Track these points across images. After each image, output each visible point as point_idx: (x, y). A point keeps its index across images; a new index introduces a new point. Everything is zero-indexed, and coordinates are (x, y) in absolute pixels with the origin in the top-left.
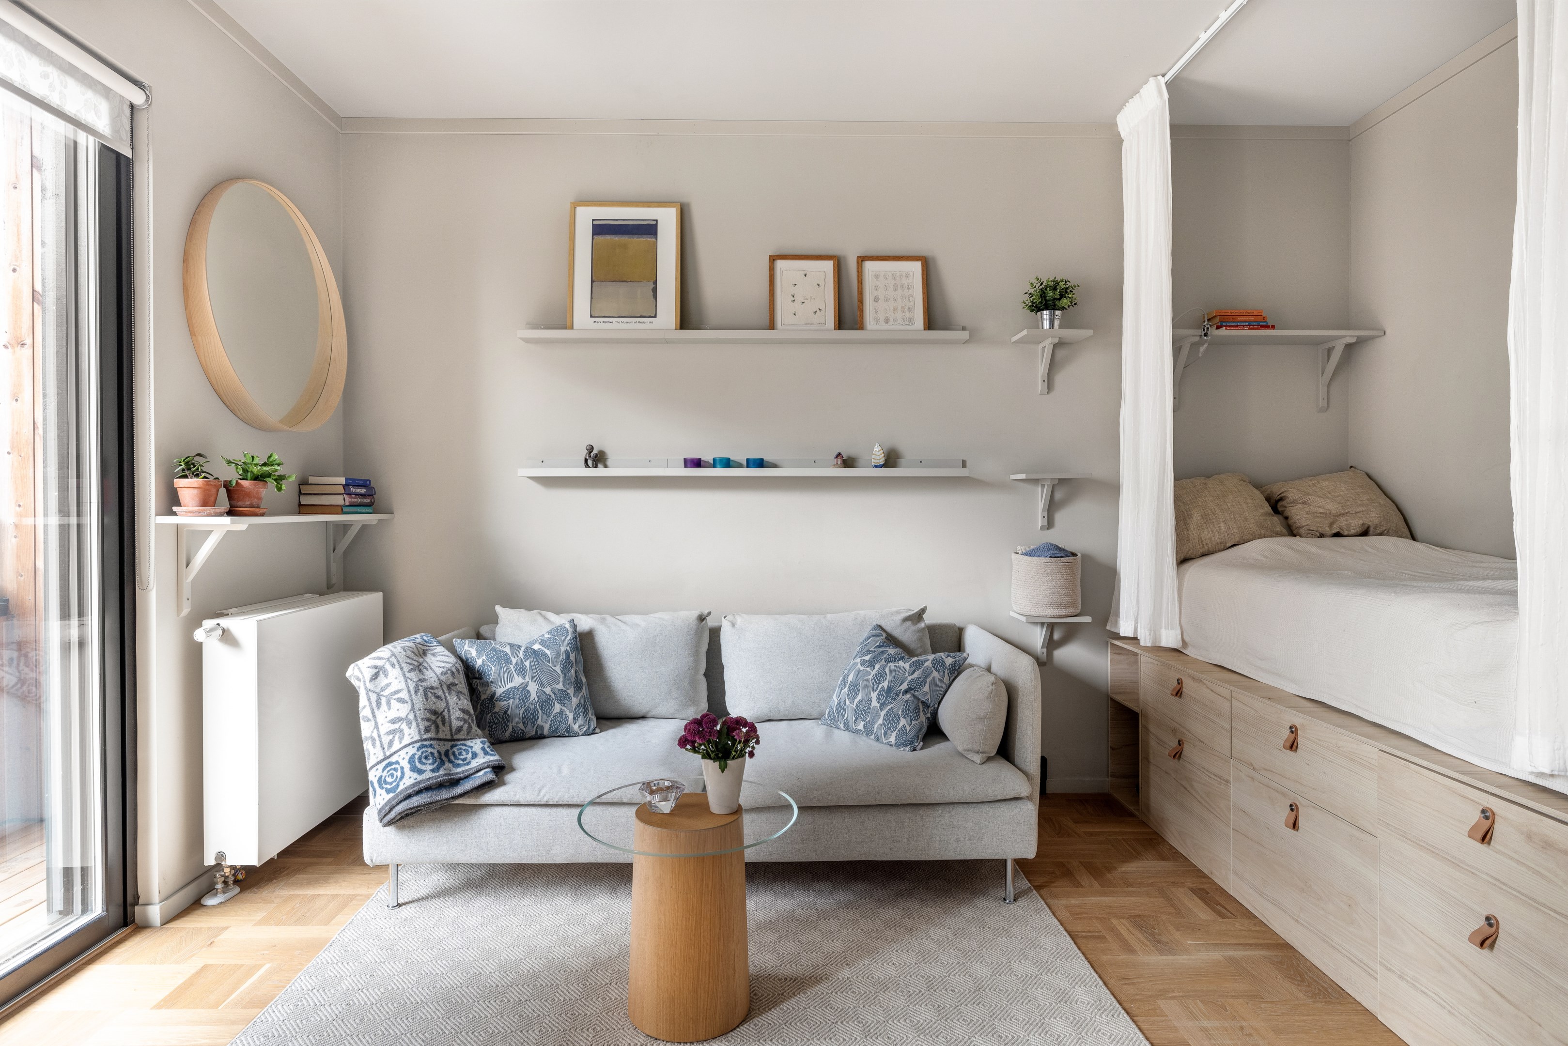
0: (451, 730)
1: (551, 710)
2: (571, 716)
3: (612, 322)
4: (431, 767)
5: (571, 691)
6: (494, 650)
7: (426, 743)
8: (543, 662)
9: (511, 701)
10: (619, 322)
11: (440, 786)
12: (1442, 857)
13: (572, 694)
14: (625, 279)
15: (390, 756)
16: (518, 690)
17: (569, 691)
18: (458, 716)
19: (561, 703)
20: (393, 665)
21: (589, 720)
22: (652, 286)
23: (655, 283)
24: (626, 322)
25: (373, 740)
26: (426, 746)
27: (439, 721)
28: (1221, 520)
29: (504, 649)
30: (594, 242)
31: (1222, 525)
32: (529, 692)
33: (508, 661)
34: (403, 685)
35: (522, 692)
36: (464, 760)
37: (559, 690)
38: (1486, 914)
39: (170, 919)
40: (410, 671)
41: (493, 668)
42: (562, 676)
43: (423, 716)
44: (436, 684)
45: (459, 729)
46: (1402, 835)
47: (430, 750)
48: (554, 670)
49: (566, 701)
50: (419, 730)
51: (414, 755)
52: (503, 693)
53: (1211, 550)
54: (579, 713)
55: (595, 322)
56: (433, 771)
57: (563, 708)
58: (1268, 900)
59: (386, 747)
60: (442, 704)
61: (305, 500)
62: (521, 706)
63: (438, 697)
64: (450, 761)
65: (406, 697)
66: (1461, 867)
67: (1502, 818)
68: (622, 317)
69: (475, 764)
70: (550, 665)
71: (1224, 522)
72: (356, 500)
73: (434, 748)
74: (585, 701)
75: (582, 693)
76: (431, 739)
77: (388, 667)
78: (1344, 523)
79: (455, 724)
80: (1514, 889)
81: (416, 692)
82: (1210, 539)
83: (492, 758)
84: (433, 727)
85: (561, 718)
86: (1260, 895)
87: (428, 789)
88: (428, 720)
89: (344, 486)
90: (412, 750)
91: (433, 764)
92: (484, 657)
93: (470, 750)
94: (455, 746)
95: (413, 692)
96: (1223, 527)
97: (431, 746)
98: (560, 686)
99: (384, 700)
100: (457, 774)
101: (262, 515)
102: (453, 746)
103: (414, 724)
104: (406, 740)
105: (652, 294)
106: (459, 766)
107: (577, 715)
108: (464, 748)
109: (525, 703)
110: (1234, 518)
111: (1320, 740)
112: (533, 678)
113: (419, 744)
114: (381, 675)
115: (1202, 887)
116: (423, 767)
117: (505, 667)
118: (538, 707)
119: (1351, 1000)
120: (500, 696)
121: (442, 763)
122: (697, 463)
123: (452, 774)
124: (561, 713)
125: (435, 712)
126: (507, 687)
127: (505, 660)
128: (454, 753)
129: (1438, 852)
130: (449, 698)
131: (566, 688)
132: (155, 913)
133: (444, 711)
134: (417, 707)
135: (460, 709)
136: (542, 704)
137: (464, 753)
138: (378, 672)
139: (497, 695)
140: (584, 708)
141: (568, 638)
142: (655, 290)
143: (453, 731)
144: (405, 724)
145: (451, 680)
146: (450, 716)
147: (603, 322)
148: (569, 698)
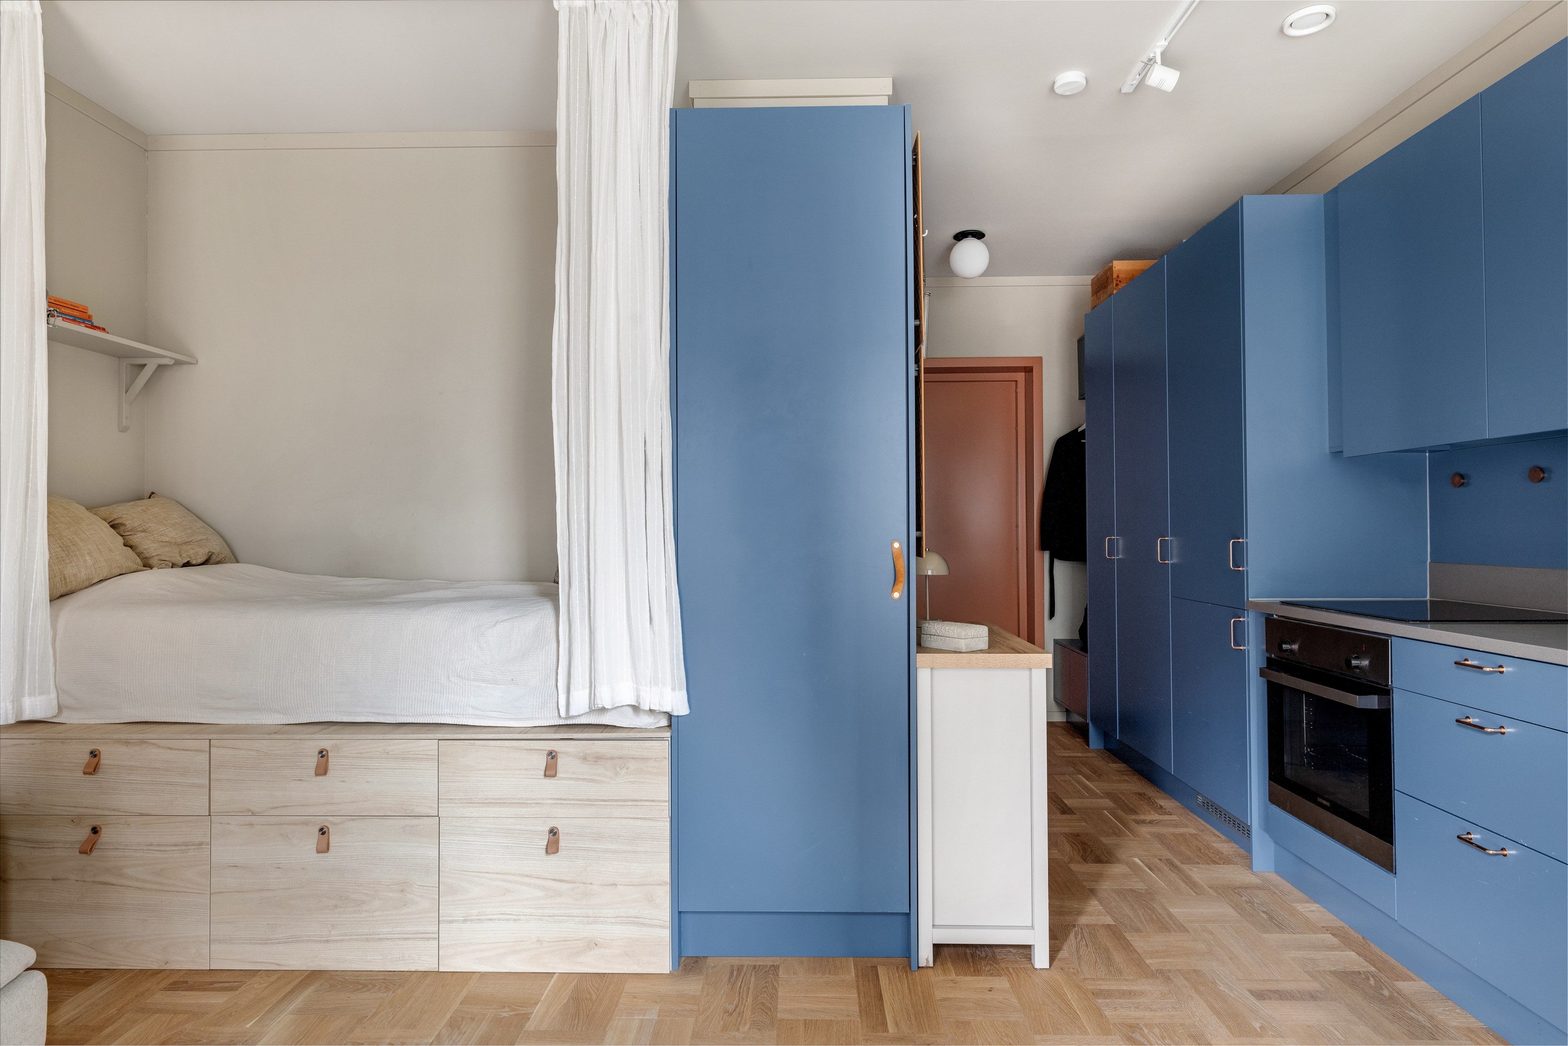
12: (509, 803)
28: (85, 552)
31: (88, 558)
38: (548, 829)
46: (467, 803)
53: (73, 589)
58: (279, 943)
66: (528, 803)
67: (563, 753)
71: (89, 554)
78: (192, 552)
80: (573, 800)
82: (75, 575)
86: (265, 943)
96: (89, 561)
110: (98, 549)
111: (361, 753)
115: (171, 981)
119: (408, 974)
129: (505, 801)
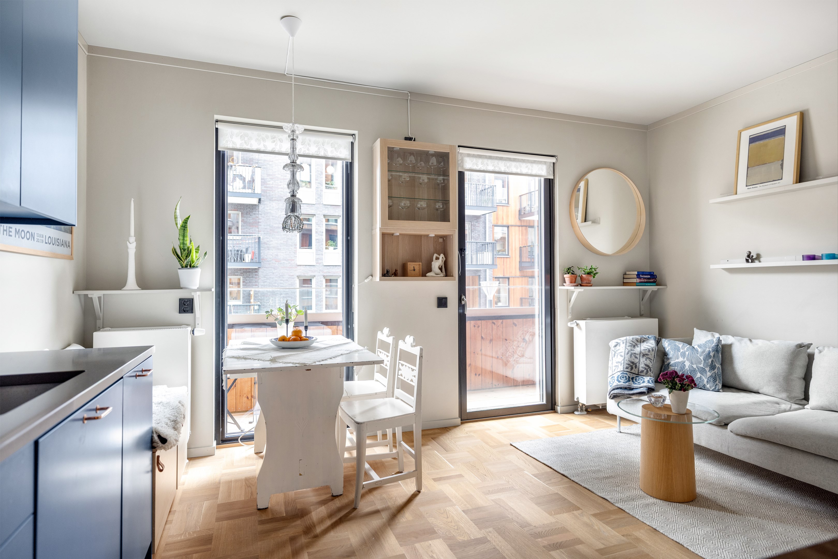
0: (638, 371)
1: (695, 375)
2: (706, 380)
3: (757, 187)
4: (624, 381)
5: (707, 369)
6: (675, 345)
7: (625, 372)
8: (695, 354)
9: (676, 368)
10: (761, 186)
11: (626, 388)
13: (708, 371)
14: (765, 163)
15: (613, 374)
16: (680, 363)
17: (706, 369)
18: (643, 366)
19: (701, 373)
20: (623, 343)
21: (716, 384)
22: (780, 162)
23: (783, 160)
24: (765, 186)
25: (611, 368)
26: (624, 373)
27: (634, 366)
29: (679, 345)
30: (750, 147)
32: (685, 365)
33: (679, 350)
34: (624, 351)
35: (682, 364)
36: (638, 382)
37: (700, 367)
39: (562, 413)
40: (629, 346)
41: (672, 352)
42: (703, 361)
43: (627, 363)
44: (639, 353)
45: (642, 371)
47: (625, 375)
48: (700, 358)
49: (704, 373)
50: (624, 367)
51: (619, 375)
52: (673, 363)
54: (710, 380)
55: (748, 189)
56: (624, 382)
57: (701, 376)
59: (613, 371)
60: (637, 360)
61: (626, 281)
62: (681, 370)
63: (636, 358)
64: (633, 381)
65: (623, 355)
68: (763, 183)
69: (642, 385)
70: (698, 355)
72: (643, 280)
73: (627, 375)
74: (715, 375)
75: (714, 371)
76: (627, 371)
77: (621, 343)
79: (641, 369)
81: (627, 354)
83: (650, 385)
84: (630, 368)
85: (700, 380)
87: (621, 388)
88: (629, 364)
89: (637, 275)
90: (619, 374)
91: (625, 380)
92: (669, 347)
93: (643, 380)
94: (638, 377)
95: (626, 354)
97: (626, 374)
98: (702, 366)
99: (616, 354)
100: (633, 386)
101: (591, 286)
102: (636, 377)
103: (623, 365)
104: (619, 370)
105: (781, 167)
106: (636, 384)
107: (709, 381)
108: (641, 378)
109: (682, 370)
112: (688, 360)
113: (622, 372)
114: (618, 346)
116: (621, 380)
117: (676, 353)
118: (689, 372)
120: (672, 364)
121: (629, 381)
122: (813, 258)
123: (631, 386)
124: (700, 378)
125: (633, 363)
126: (675, 361)
127: (677, 350)
128: (636, 379)
130: (641, 359)
131: (705, 367)
132: (559, 409)
133: (637, 363)
134: (626, 359)
135: (644, 364)
136: (691, 372)
137: (640, 380)
138: (617, 344)
139: (671, 364)
140: (714, 378)
141: (712, 345)
142: (782, 165)
143: (639, 371)
144: (620, 364)
145: (647, 353)
146: (639, 366)
147: (753, 188)
148: (706, 372)
